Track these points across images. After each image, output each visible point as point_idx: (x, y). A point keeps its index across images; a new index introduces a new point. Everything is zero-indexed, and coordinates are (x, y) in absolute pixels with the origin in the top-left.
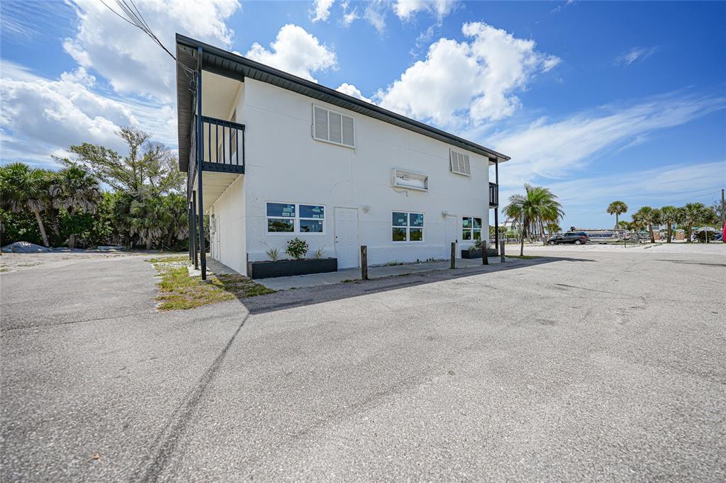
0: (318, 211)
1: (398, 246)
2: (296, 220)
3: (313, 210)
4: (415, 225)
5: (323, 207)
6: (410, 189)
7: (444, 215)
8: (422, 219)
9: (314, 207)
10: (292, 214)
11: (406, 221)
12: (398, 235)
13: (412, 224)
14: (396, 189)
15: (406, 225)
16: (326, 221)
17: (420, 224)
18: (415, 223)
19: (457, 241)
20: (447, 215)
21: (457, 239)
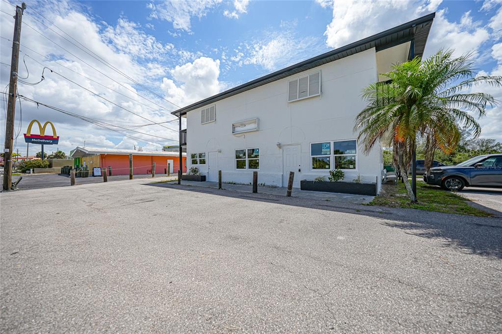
1: (239, 172)
2: (198, 160)
3: (203, 154)
4: (252, 157)
6: (246, 133)
7: (279, 146)
8: (258, 152)
10: (197, 157)
11: (245, 155)
12: (240, 165)
13: (249, 156)
14: (237, 135)
15: (245, 158)
16: (206, 159)
17: (256, 156)
18: (252, 156)
19: (300, 170)
20: (284, 145)
21: (300, 168)
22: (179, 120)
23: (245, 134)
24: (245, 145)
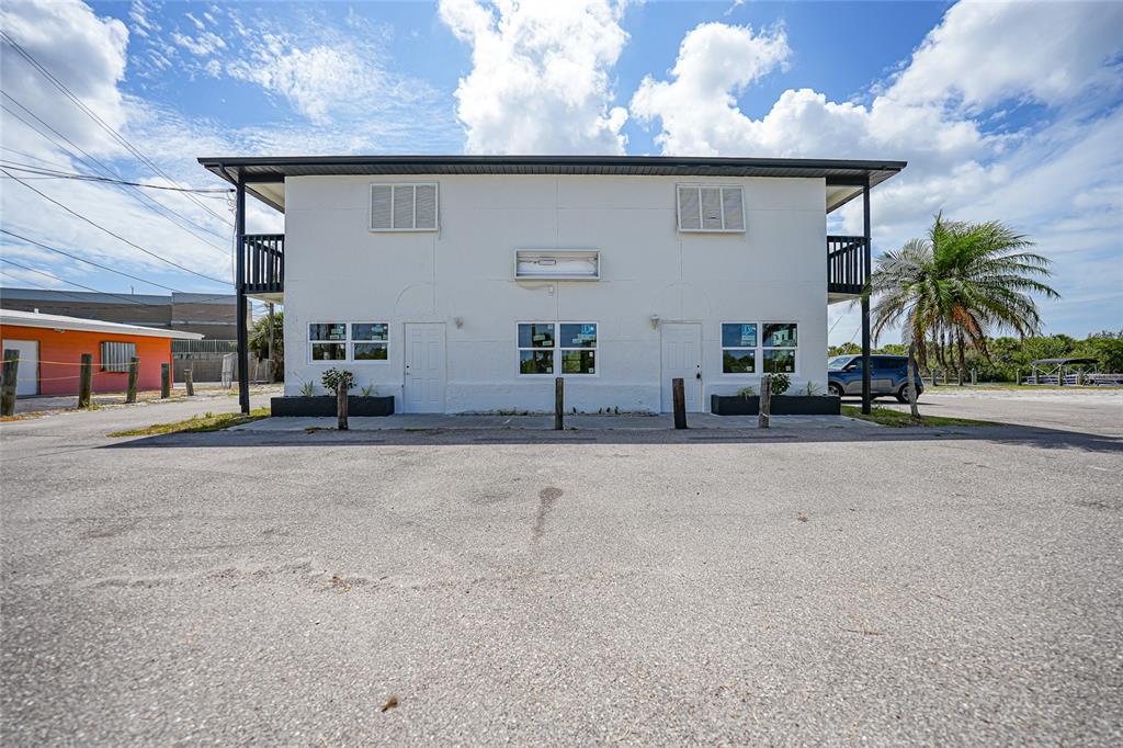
0: (381, 330)
1: (528, 383)
2: (349, 344)
3: (373, 329)
4: (576, 346)
5: (387, 325)
6: (557, 281)
7: (655, 322)
8: (594, 332)
9: (374, 325)
10: (342, 337)
11: (550, 338)
12: (534, 364)
13: (566, 343)
14: (523, 284)
15: (553, 346)
16: (391, 344)
17: (587, 343)
18: (574, 341)
19: (698, 376)
20: (663, 322)
21: (698, 370)
22: (233, 196)
23: (554, 284)
24: (553, 311)
